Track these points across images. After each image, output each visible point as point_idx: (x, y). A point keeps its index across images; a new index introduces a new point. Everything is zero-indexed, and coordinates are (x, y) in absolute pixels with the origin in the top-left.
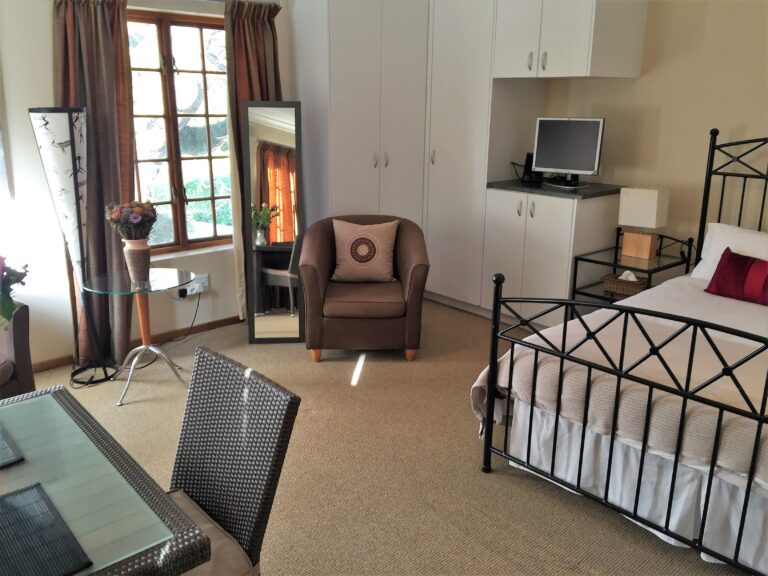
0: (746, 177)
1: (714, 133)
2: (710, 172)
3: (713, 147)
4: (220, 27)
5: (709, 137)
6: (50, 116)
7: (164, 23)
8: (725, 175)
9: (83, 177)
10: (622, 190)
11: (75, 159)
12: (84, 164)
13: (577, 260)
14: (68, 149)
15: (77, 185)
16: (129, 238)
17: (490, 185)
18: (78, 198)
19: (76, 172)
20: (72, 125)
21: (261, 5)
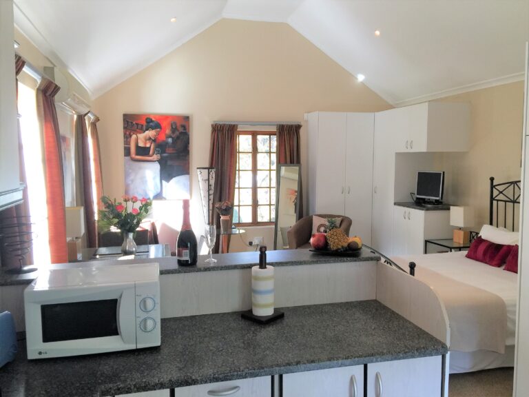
0: (506, 201)
1: (492, 179)
2: (492, 199)
3: (492, 187)
4: (275, 134)
5: (489, 181)
6: (202, 170)
7: (254, 135)
8: (498, 201)
9: (212, 192)
10: (451, 207)
11: (209, 185)
12: (213, 187)
13: (426, 242)
14: (207, 182)
15: (209, 195)
16: (222, 215)
17: (395, 204)
18: (209, 200)
19: (209, 190)
20: (209, 173)
21: (292, 126)
